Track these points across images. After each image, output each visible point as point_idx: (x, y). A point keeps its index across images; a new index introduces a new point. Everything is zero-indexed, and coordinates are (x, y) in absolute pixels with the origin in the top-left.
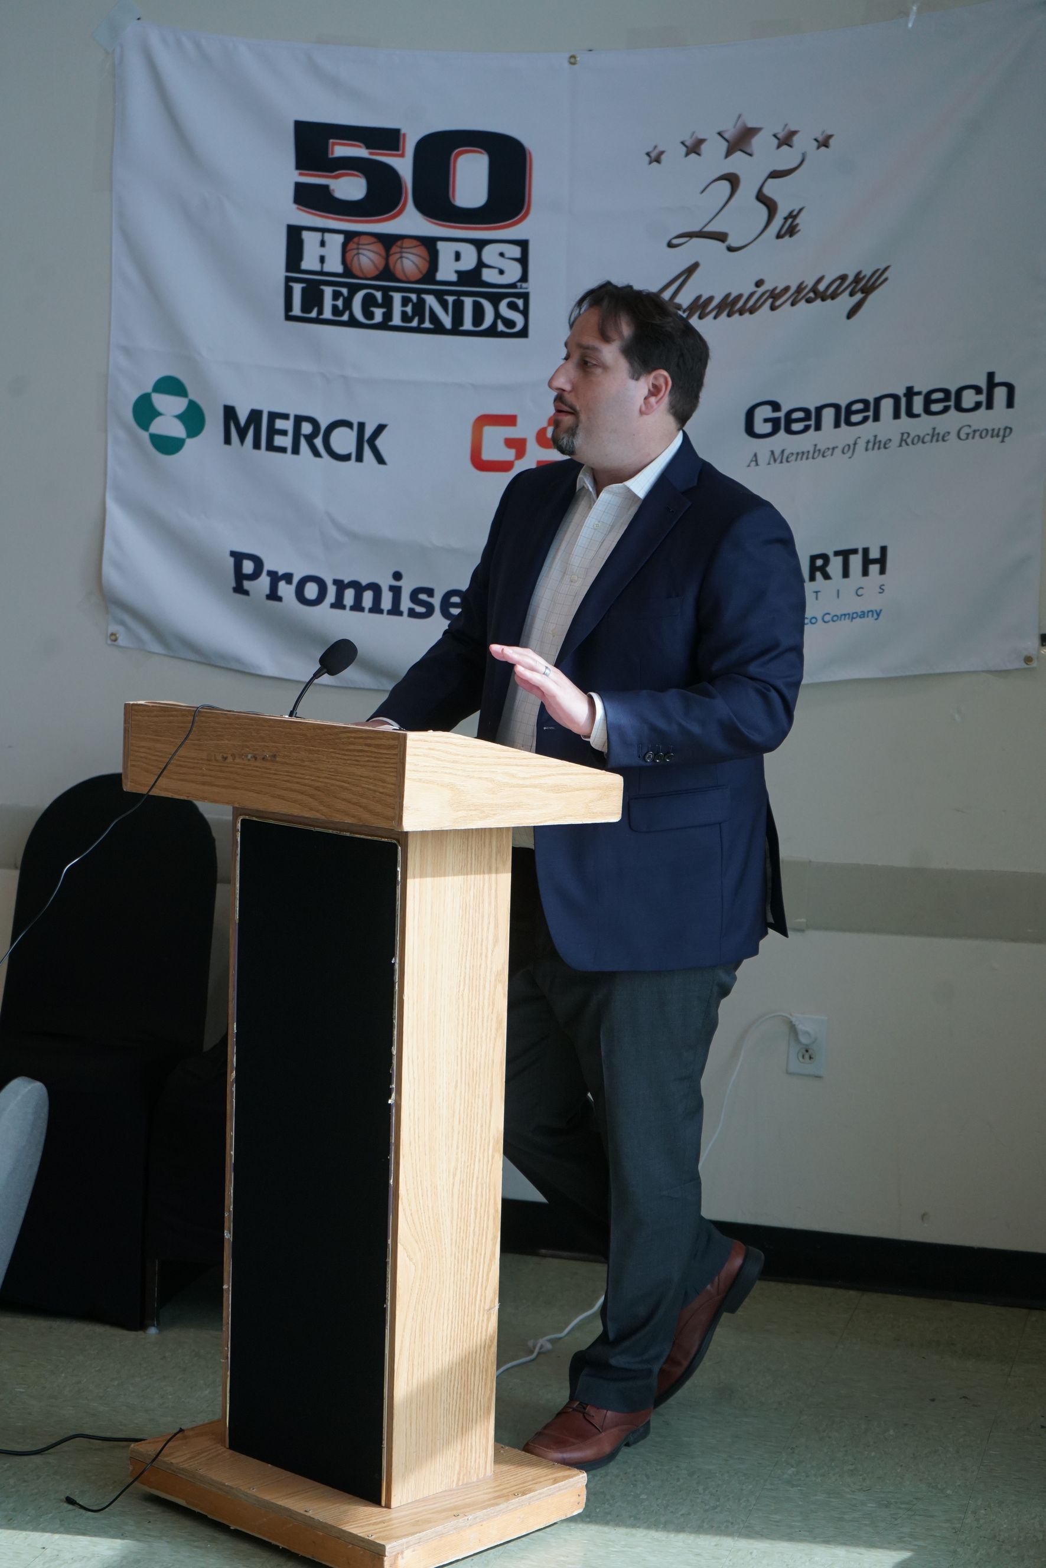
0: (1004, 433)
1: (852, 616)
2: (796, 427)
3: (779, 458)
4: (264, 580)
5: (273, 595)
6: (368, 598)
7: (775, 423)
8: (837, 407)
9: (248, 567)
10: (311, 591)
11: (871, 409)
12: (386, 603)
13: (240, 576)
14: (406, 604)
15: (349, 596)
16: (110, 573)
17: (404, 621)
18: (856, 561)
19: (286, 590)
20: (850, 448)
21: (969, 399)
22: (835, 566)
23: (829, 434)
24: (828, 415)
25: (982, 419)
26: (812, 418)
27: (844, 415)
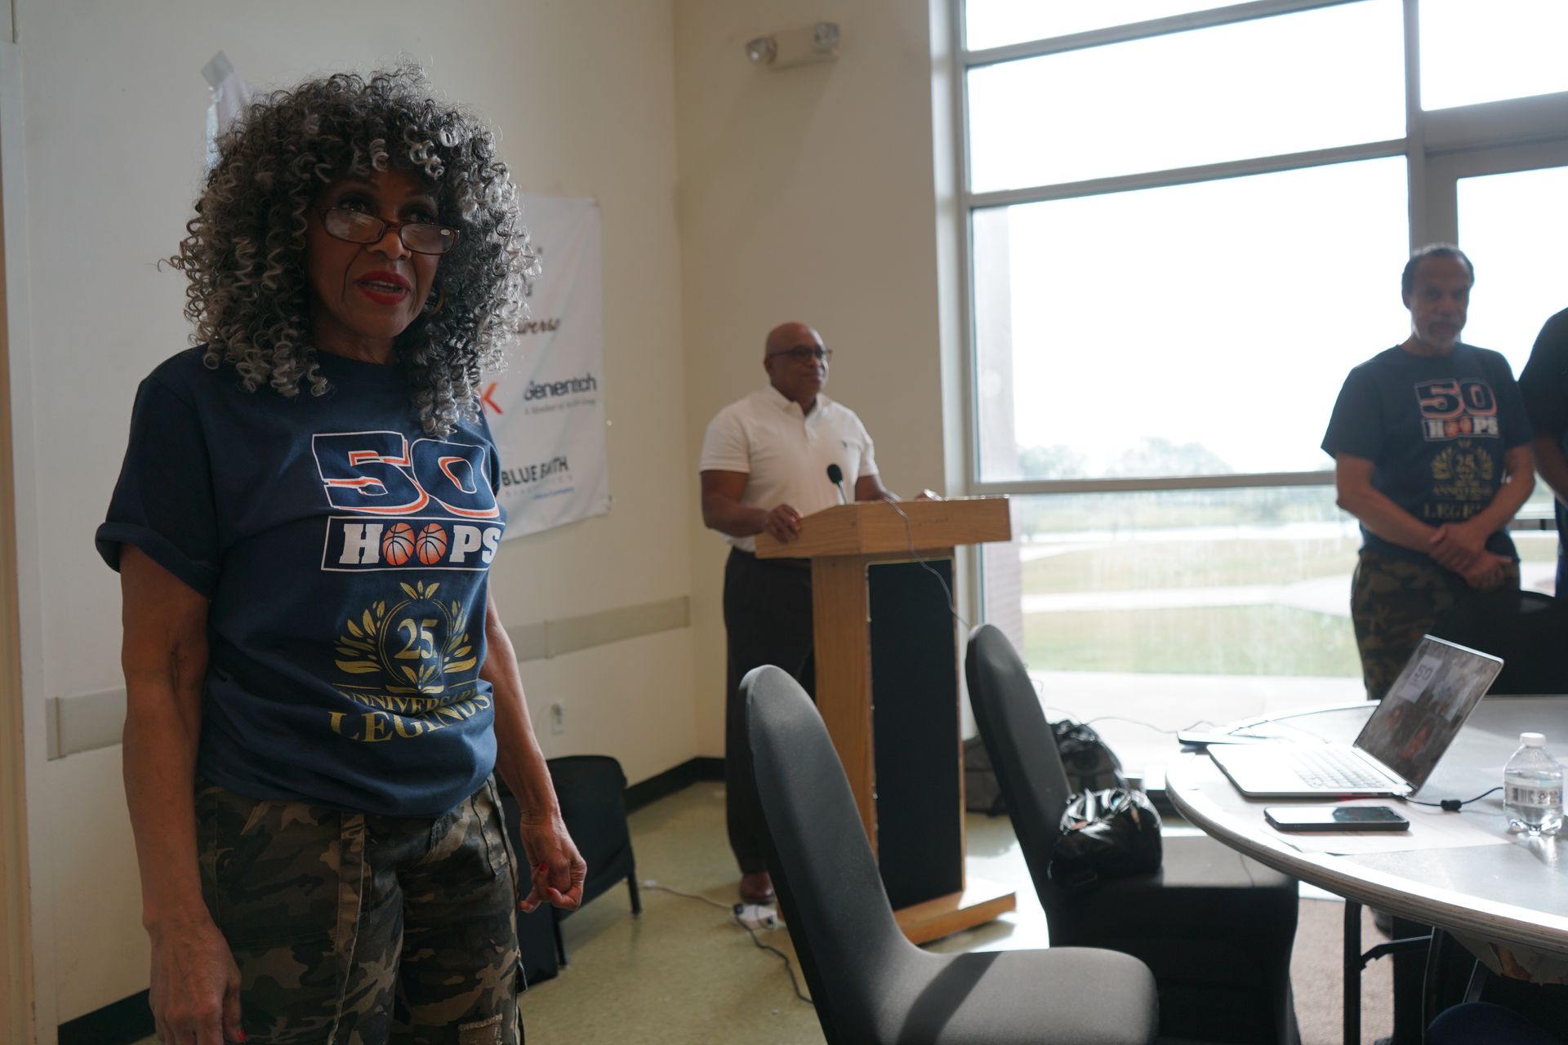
0: (592, 402)
2: (539, 394)
3: (536, 411)
7: (531, 391)
8: (549, 385)
11: (564, 386)
20: (561, 407)
21: (584, 385)
22: (554, 467)
23: (550, 400)
24: (548, 390)
25: (588, 395)
26: (543, 389)
27: (555, 390)
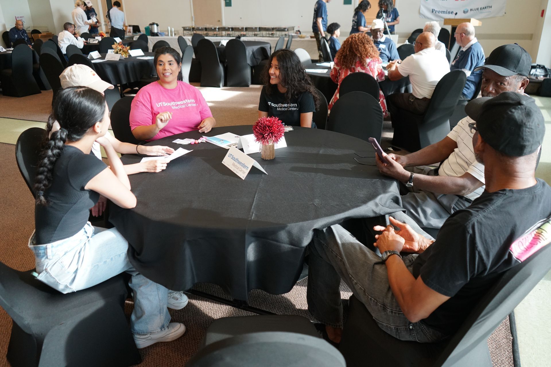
1: (488, 12)
4: (435, 12)
5: (436, 13)
6: (444, 12)
9: (433, 10)
10: (439, 12)
12: (446, 12)
13: (433, 11)
14: (448, 12)
15: (442, 12)
16: (421, 11)
17: (448, 14)
18: (489, 7)
19: (437, 12)
22: (487, 8)
